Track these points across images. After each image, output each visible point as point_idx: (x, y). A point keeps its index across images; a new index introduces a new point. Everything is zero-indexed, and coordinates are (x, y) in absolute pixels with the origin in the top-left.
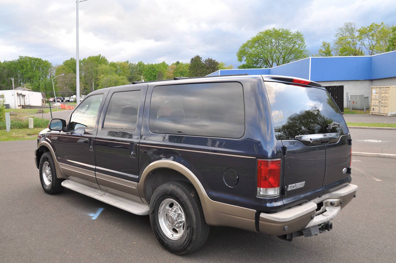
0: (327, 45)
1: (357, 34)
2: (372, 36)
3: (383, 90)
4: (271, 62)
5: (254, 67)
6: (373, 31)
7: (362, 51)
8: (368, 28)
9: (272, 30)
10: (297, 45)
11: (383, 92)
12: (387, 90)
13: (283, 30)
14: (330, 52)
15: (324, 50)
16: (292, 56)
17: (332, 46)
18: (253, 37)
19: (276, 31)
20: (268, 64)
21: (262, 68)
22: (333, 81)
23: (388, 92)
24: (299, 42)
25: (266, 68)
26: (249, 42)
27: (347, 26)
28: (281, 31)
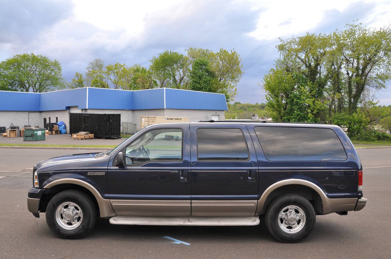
0: (80, 76)
1: (105, 70)
2: (117, 73)
3: (151, 119)
4: (27, 86)
5: (9, 89)
6: (118, 69)
7: (108, 84)
8: (114, 67)
9: (30, 55)
10: (53, 73)
11: (151, 121)
12: (154, 120)
13: (42, 56)
14: (82, 82)
15: (77, 80)
16: (49, 82)
17: (84, 77)
18: (9, 58)
19: (34, 56)
20: (24, 88)
21: (17, 90)
22: (106, 109)
23: (154, 121)
24: (56, 70)
25: (22, 91)
26: (3, 62)
27: (97, 61)
28: (39, 57)
